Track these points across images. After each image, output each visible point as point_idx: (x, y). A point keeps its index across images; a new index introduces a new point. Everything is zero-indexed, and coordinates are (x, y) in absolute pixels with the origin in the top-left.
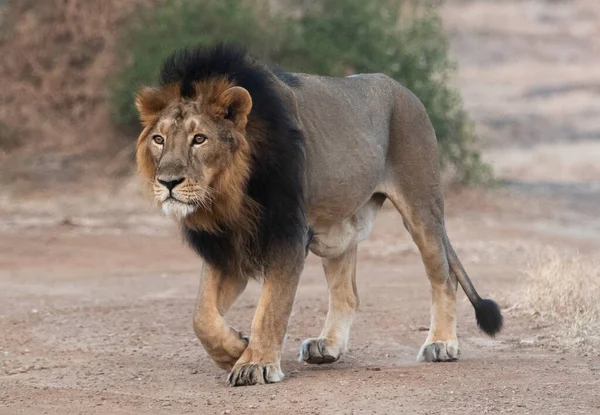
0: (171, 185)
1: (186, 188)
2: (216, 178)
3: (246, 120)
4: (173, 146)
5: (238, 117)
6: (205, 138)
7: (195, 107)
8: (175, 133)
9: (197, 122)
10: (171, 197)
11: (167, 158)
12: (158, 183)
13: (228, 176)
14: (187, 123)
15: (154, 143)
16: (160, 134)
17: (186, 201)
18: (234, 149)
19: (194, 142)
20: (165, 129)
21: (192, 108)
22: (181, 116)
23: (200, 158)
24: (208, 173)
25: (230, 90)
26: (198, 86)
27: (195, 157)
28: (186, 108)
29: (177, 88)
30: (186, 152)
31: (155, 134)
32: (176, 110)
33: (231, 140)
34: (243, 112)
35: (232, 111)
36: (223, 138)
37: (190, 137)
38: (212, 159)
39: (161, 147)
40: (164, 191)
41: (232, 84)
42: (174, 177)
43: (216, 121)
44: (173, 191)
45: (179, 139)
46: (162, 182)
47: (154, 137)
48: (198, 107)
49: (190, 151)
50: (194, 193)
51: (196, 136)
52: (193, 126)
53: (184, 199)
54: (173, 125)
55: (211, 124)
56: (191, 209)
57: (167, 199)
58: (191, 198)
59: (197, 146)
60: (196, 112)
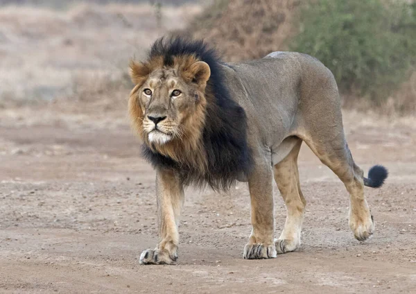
0: (156, 121)
1: (167, 124)
2: (184, 121)
3: (205, 85)
4: (159, 96)
5: (200, 82)
6: (180, 92)
7: (174, 72)
8: (160, 88)
9: (176, 82)
10: (156, 129)
11: (155, 103)
12: (147, 119)
13: (191, 120)
14: (169, 81)
15: (144, 93)
16: (149, 88)
17: (167, 132)
18: (197, 102)
19: (173, 94)
20: (154, 84)
21: (172, 73)
22: (164, 77)
23: (176, 105)
24: (180, 116)
25: (197, 64)
26: (175, 59)
27: (173, 104)
28: (167, 72)
29: (161, 60)
30: (168, 100)
31: (146, 88)
32: (161, 74)
33: (196, 96)
34: (204, 78)
35: (197, 78)
36: (192, 94)
37: (171, 91)
38: (183, 107)
39: (149, 96)
40: (151, 124)
41: (198, 59)
42: (160, 115)
43: (187, 82)
44: (158, 125)
45: (163, 91)
46: (151, 118)
47: (145, 90)
48: (176, 72)
49: (170, 100)
50: (172, 127)
51: (174, 91)
52: (173, 84)
53: (165, 130)
54: (159, 83)
55: (184, 84)
56: (169, 138)
57: (153, 130)
58: (170, 130)
59: (174, 97)
60: (174, 75)
